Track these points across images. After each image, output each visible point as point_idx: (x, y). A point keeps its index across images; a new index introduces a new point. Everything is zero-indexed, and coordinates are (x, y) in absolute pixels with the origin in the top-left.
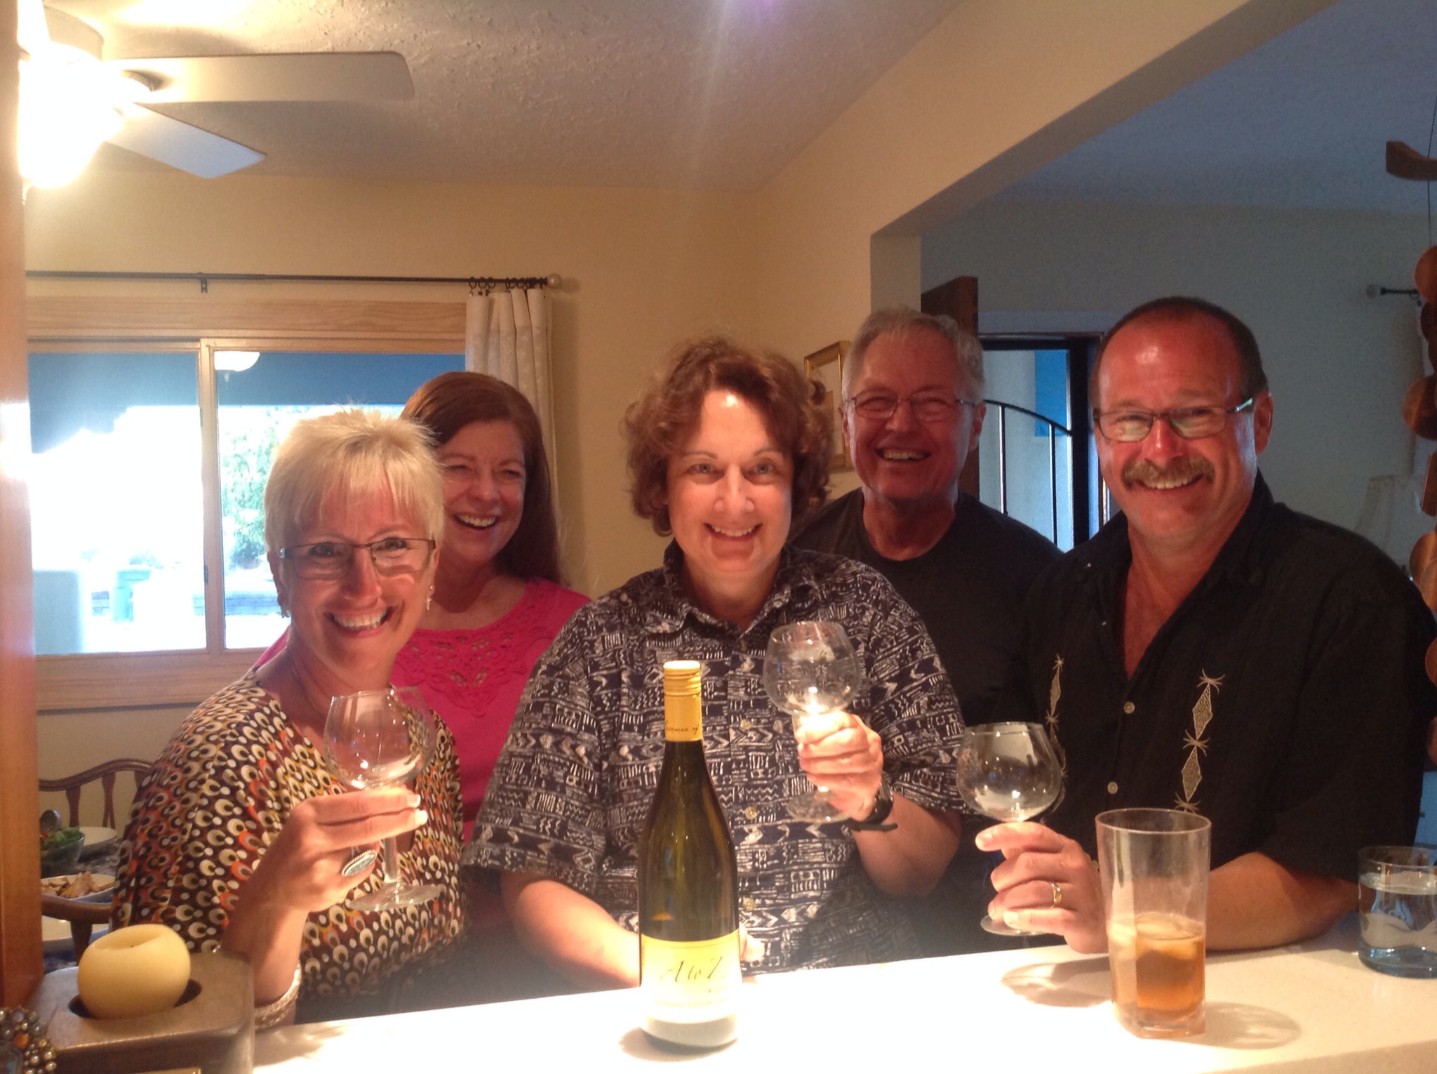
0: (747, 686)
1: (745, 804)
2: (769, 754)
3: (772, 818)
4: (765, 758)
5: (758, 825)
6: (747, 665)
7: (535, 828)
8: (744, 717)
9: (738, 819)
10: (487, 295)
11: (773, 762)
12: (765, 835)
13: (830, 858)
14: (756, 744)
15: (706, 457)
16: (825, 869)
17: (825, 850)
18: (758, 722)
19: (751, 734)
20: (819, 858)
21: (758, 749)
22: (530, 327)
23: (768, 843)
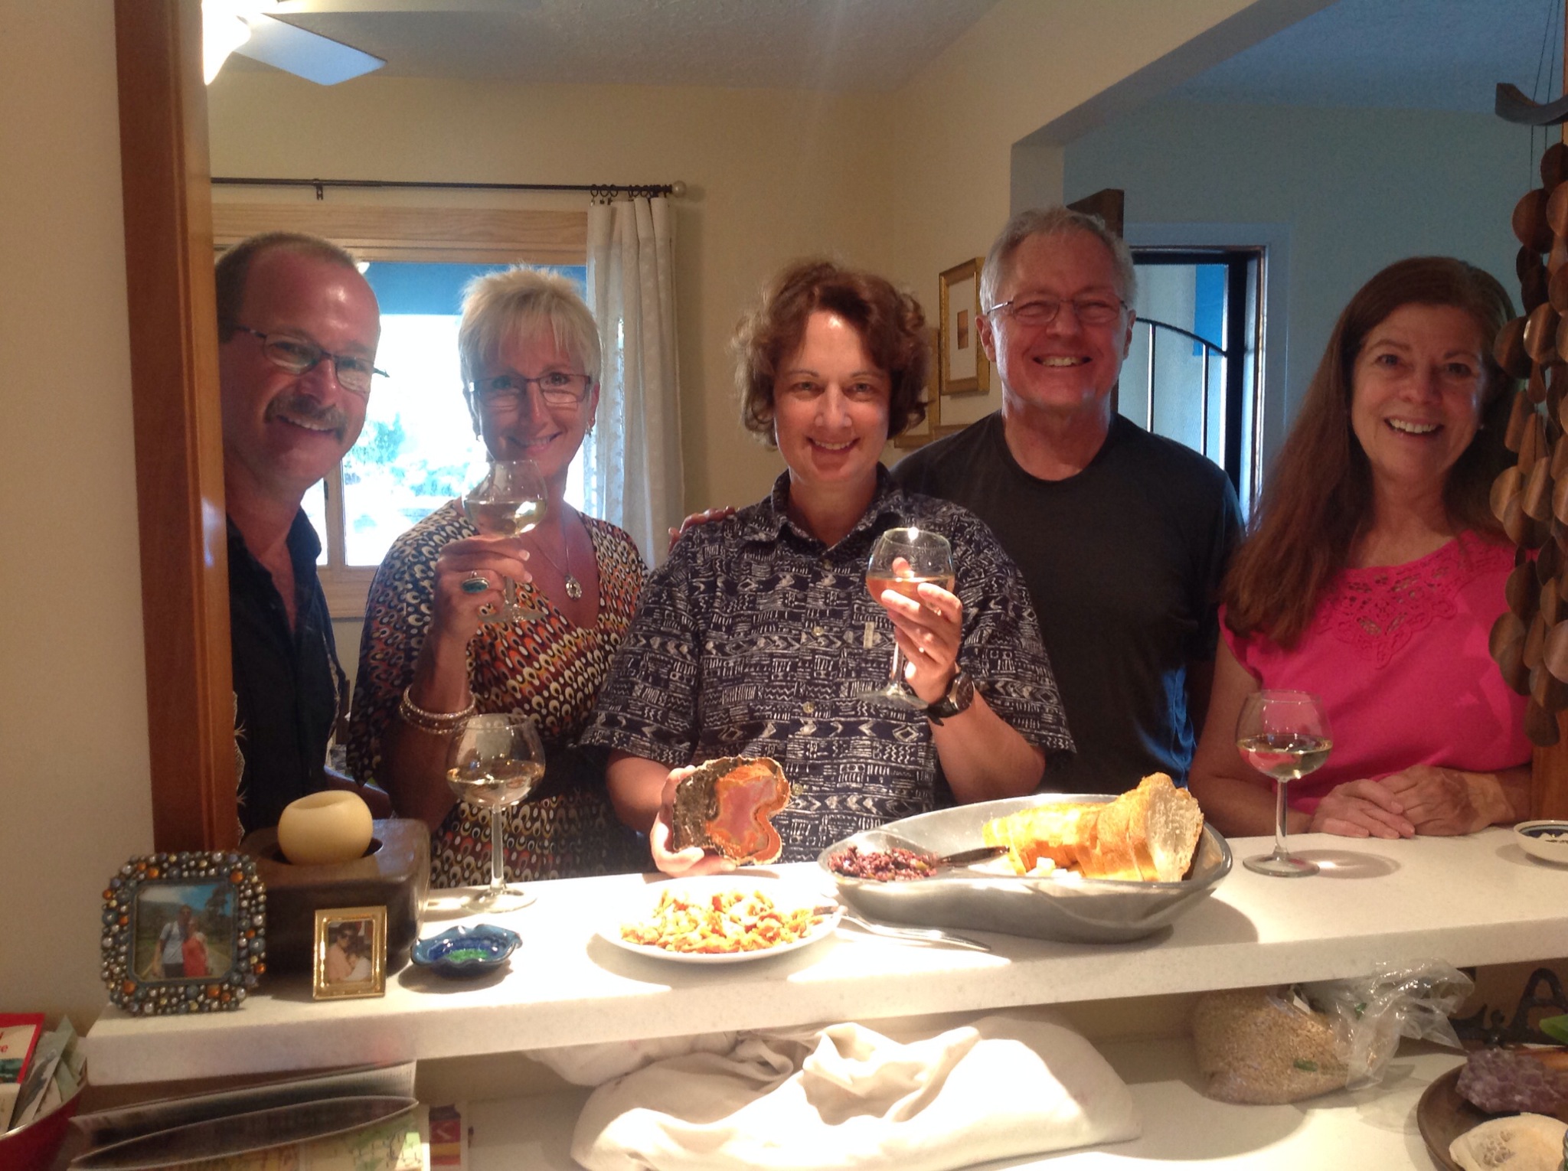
0: (826, 598)
1: (804, 699)
2: (834, 659)
3: (827, 715)
4: (829, 662)
5: (814, 720)
6: (828, 581)
7: (640, 713)
8: (818, 625)
9: (796, 710)
10: (609, 203)
11: (836, 667)
12: (819, 729)
13: (876, 755)
14: (824, 649)
15: (809, 375)
16: (870, 764)
17: (872, 748)
18: (830, 630)
19: (820, 640)
20: (867, 753)
21: (825, 653)
22: (652, 239)
23: (820, 737)
